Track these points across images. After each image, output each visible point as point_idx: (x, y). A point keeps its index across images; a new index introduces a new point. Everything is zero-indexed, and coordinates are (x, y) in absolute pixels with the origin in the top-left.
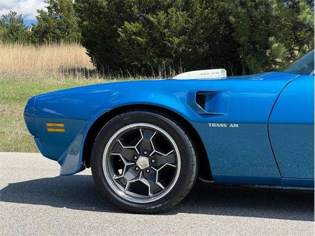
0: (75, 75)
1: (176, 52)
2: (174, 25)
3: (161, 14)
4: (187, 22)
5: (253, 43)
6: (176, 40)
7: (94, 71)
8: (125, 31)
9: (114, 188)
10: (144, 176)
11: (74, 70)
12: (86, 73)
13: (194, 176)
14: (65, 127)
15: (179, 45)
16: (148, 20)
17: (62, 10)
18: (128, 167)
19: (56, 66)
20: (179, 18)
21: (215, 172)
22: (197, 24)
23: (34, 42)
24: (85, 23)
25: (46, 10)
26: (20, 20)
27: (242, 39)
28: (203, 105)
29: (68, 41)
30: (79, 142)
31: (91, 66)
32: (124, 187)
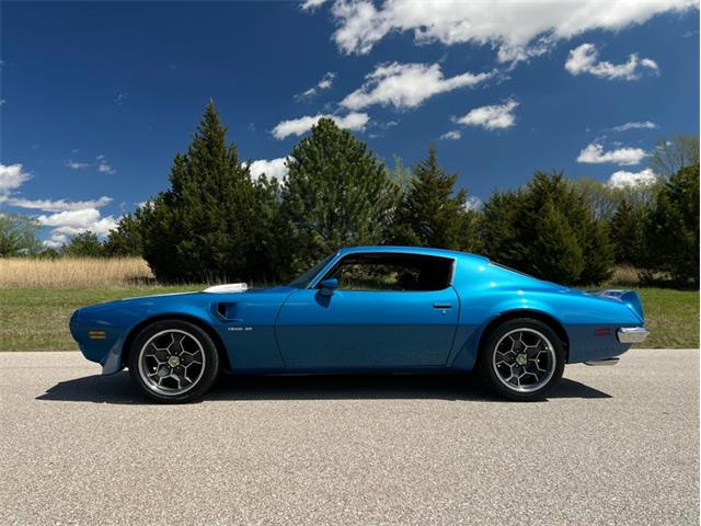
0: (137, 283)
1: (222, 265)
2: (220, 244)
3: (210, 236)
4: (230, 242)
5: (282, 258)
6: (221, 255)
7: (152, 280)
8: (182, 248)
9: (148, 384)
10: (174, 373)
11: (136, 279)
12: (147, 281)
13: (216, 369)
14: (106, 335)
15: (224, 259)
16: (200, 240)
17: (129, 230)
18: (161, 366)
19: (121, 276)
20: (223, 238)
21: (234, 366)
22: (238, 243)
23: (104, 255)
24: (148, 242)
25: (116, 230)
26: (95, 238)
27: (274, 256)
28: (223, 313)
29: (134, 255)
30: (118, 345)
31: (152, 275)
32: (157, 382)
